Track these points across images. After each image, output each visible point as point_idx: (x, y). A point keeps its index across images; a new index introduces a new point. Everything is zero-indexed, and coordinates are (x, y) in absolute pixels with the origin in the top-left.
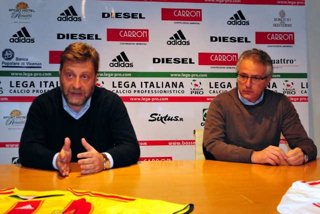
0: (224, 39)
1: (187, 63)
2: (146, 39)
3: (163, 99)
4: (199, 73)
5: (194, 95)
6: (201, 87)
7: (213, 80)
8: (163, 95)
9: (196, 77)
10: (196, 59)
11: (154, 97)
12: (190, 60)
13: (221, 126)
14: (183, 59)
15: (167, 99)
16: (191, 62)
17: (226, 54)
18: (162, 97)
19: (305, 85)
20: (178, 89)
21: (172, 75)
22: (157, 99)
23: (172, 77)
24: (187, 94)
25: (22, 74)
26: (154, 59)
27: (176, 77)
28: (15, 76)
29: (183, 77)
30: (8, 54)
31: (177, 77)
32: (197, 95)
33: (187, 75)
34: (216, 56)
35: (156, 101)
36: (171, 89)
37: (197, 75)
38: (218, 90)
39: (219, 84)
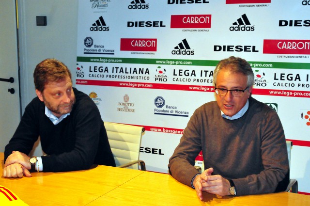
0: (297, 23)
1: (250, 51)
2: (208, 25)
7: (278, 71)
10: (260, 47)
14: (246, 47)
16: (254, 50)
17: (297, 41)
25: (99, 60)
26: (215, 47)
28: (93, 61)
30: (88, 42)
34: (285, 43)
37: (260, 65)
38: (284, 82)
39: (286, 76)
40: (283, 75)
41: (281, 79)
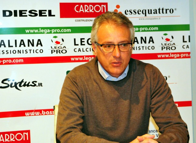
1: (46, 16)
3: (17, 61)
4: (60, 28)
5: (55, 55)
6: (64, 44)
7: (78, 36)
8: (17, 55)
9: (57, 33)
10: (56, 11)
11: (6, 59)
12: (50, 12)
13: (78, 109)
14: (40, 11)
15: (22, 60)
16: (50, 14)
17: (94, 4)
18: (16, 59)
19: (186, 39)
20: (35, 48)
21: (27, 31)
22: (10, 61)
23: (28, 33)
24: (47, 54)
26: (4, 12)
27: (32, 33)
29: (41, 33)
31: (34, 33)
32: (59, 55)
33: (46, 31)
34: (81, 6)
35: (8, 63)
36: (27, 48)
37: (58, 31)
38: (84, 47)
39: (86, 40)
40: (83, 40)
41: (82, 44)
